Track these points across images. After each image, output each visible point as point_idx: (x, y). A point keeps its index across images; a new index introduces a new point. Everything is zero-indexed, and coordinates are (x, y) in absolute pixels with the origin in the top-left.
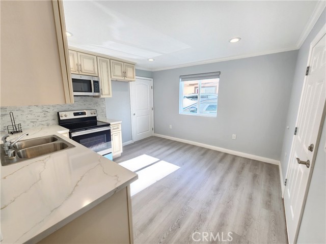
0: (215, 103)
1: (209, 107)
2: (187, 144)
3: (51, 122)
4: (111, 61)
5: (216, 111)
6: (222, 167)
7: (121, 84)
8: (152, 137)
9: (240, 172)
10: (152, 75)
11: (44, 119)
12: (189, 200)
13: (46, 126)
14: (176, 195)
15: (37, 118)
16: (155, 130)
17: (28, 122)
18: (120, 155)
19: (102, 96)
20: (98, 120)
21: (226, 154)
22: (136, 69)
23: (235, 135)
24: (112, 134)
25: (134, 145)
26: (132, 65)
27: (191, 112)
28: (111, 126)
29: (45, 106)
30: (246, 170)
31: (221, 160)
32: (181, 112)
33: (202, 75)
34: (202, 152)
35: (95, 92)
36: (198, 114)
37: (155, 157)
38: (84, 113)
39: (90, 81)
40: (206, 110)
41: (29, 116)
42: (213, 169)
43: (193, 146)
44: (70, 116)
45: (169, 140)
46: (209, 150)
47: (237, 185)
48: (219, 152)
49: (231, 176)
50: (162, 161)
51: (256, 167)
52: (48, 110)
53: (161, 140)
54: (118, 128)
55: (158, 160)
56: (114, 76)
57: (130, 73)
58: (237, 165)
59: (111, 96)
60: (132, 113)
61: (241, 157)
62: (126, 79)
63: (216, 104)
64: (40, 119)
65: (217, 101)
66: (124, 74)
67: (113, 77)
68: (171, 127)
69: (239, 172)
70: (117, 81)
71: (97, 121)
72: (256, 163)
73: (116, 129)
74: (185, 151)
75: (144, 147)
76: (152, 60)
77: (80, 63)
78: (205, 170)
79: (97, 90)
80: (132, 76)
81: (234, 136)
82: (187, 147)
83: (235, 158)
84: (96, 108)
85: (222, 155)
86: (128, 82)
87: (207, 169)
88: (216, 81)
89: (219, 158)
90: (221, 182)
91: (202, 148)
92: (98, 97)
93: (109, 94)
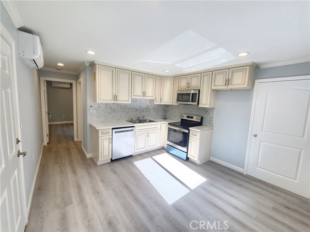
4: (214, 72)
19: (200, 106)
24: (190, 138)
26: (244, 67)
28: (190, 131)
35: (192, 102)
38: (192, 117)
44: (185, 117)
56: (214, 86)
60: (252, 133)
62: (229, 87)
66: (227, 81)
73: (195, 135)
79: (195, 100)
93: (207, 104)
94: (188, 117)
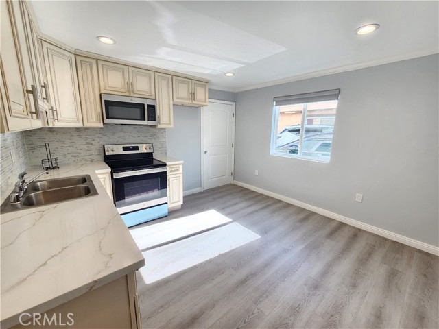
0: (329, 139)
1: (321, 145)
2: (279, 201)
3: (96, 157)
4: (174, 78)
5: (329, 153)
6: (331, 248)
7: (189, 110)
8: (230, 185)
9: (364, 261)
10: (234, 96)
11: (88, 153)
12: (261, 297)
13: (89, 162)
14: (243, 282)
15: (79, 151)
16: (234, 174)
17: (69, 156)
18: (180, 207)
19: (159, 126)
20: (154, 157)
21: (342, 225)
22: (209, 90)
23: (361, 195)
24: (168, 177)
25: (203, 195)
26: (203, 82)
27: (290, 152)
28: (167, 167)
29: (89, 137)
30: (376, 260)
31: (331, 234)
32: (273, 151)
33: (308, 96)
34: (302, 216)
35: (149, 120)
36: (299, 156)
37: (227, 215)
38: (136, 148)
39: (144, 105)
40: (317, 150)
41: (71, 149)
42: (314, 248)
43: (289, 205)
44: (119, 151)
45: (253, 192)
46: (313, 213)
47: (354, 286)
48: (331, 220)
49: (345, 267)
50: (236, 223)
51: (398, 256)
52: (93, 142)
53: (242, 191)
54: (177, 170)
55: (230, 220)
56: (178, 98)
57: (201, 94)
58: (360, 246)
59: (172, 126)
60: (203, 150)
61: (370, 233)
62: (194, 102)
63: (331, 142)
64: (83, 153)
65: (332, 137)
66: (192, 96)
67: (175, 100)
68: (257, 172)
69: (361, 260)
70: (183, 105)
71: (153, 159)
72: (398, 247)
73: (174, 171)
74: (274, 212)
75: (214, 199)
76: (231, 75)
77: (131, 81)
78: (301, 247)
79: (153, 117)
80: (203, 98)
81: (359, 197)
82: (278, 205)
83: (357, 233)
84: (153, 141)
85: (334, 225)
86: (198, 107)
87: (303, 246)
88: (333, 104)
89: (328, 230)
90: (325, 273)
91: (303, 210)
92: (154, 126)
93: (170, 124)
94: (125, 149)
